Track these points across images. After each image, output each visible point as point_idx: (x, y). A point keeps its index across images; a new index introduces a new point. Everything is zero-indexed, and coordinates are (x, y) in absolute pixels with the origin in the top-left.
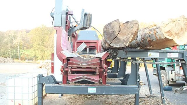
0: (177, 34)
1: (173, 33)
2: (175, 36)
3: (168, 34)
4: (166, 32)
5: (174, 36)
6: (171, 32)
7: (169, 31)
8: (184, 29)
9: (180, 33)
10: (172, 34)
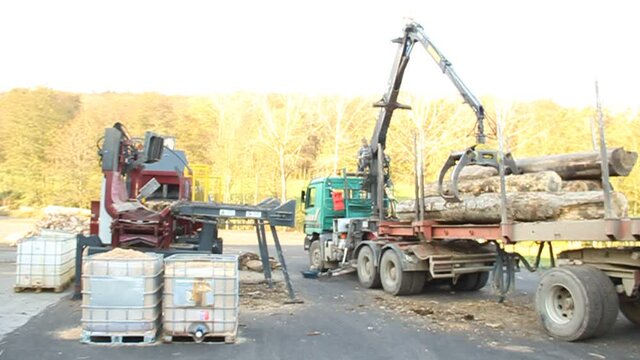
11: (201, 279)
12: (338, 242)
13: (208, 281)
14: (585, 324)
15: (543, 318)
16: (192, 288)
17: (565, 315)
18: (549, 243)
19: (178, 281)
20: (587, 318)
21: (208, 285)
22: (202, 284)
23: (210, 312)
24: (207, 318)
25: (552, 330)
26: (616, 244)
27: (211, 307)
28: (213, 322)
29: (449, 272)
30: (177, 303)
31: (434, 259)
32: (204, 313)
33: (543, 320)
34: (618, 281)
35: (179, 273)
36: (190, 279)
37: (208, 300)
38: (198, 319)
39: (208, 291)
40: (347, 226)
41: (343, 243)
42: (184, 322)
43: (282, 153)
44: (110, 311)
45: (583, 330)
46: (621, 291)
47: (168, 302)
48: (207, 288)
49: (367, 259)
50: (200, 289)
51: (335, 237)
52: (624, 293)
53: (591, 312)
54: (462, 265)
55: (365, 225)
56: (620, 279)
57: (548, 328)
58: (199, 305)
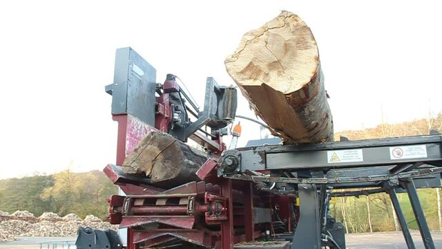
0: (275, 65)
1: (263, 66)
2: (271, 73)
3: (249, 73)
4: (242, 72)
5: (267, 75)
6: (257, 67)
7: (250, 66)
8: (294, 44)
9: (285, 60)
10: (260, 71)
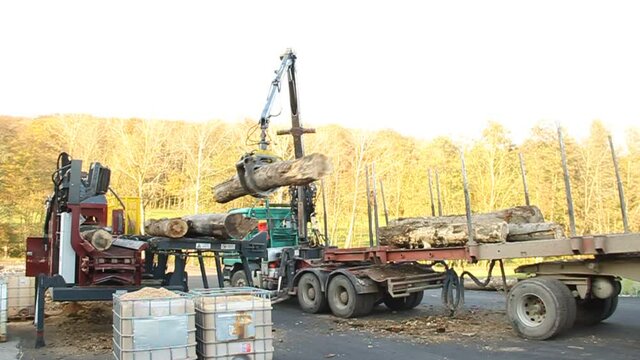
11: (243, 312)
12: (269, 271)
13: (248, 314)
14: (557, 324)
15: (516, 324)
16: (234, 322)
17: (533, 320)
18: (500, 260)
19: (219, 316)
20: (558, 318)
21: (249, 317)
22: (243, 317)
23: (251, 343)
24: (249, 350)
25: (526, 333)
26: (579, 257)
27: (253, 339)
28: (254, 354)
29: (404, 292)
30: (221, 338)
31: (393, 281)
32: (245, 346)
33: (516, 325)
34: (573, 288)
35: (220, 307)
36: (233, 312)
37: (250, 332)
38: (241, 352)
39: (249, 323)
40: (278, 255)
41: (273, 272)
42: (227, 356)
43: (141, 182)
44: (154, 353)
45: (555, 329)
46: (576, 295)
47: (210, 338)
48: (249, 320)
49: (311, 286)
50: (243, 321)
51: (264, 266)
52: (579, 297)
53: (561, 314)
54: (413, 285)
55: (297, 253)
56: (575, 286)
57: (521, 331)
58: (241, 338)
